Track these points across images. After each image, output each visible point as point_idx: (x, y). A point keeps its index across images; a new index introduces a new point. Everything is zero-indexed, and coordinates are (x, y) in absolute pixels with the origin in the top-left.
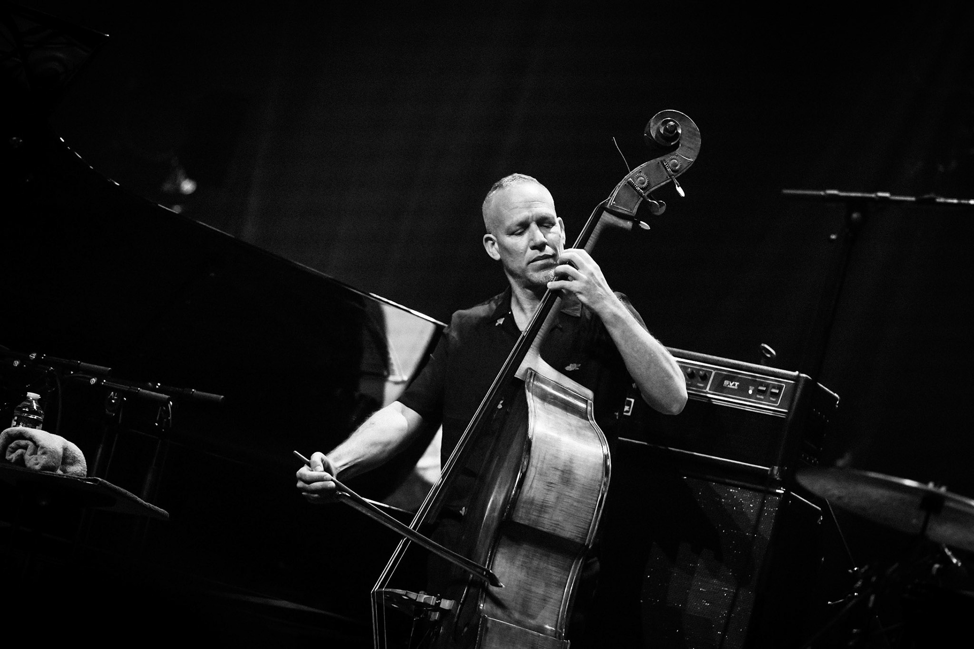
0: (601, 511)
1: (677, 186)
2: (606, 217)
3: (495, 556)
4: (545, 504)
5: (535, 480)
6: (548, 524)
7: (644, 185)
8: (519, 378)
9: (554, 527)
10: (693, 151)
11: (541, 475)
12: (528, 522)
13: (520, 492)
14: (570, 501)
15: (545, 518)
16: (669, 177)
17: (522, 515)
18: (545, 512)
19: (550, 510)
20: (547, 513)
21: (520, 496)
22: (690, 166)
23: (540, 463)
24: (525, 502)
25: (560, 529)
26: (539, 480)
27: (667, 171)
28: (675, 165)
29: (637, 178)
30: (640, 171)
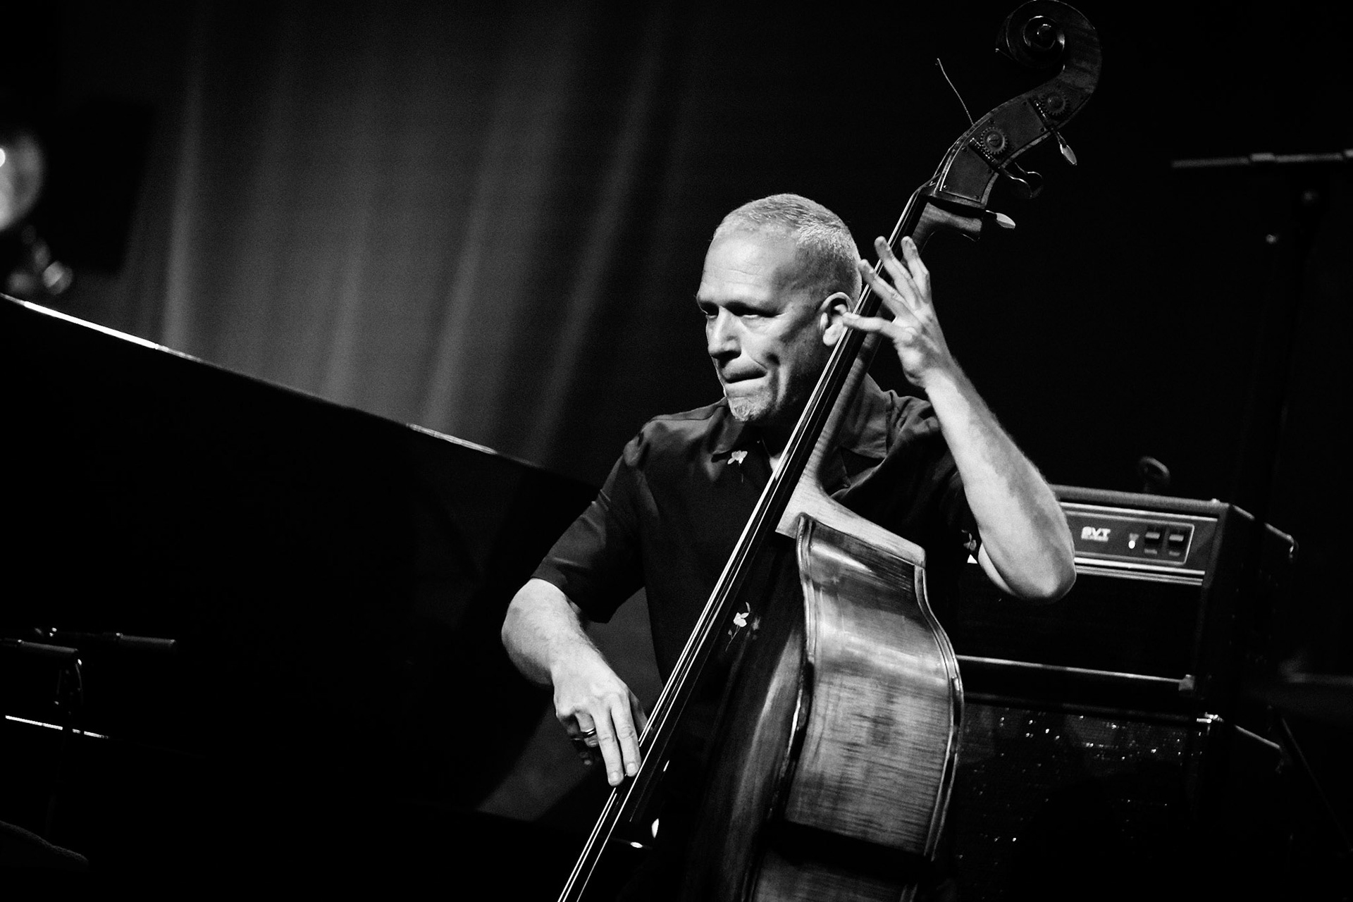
0: (949, 792)
1: (1061, 144)
2: (932, 213)
3: (756, 885)
4: (844, 785)
5: (824, 741)
6: (851, 823)
7: (1000, 149)
8: (784, 533)
9: (864, 826)
10: (1088, 76)
11: (833, 730)
12: (814, 820)
13: (796, 767)
14: (891, 775)
15: (848, 811)
16: (1045, 130)
17: (802, 807)
18: (844, 800)
19: (855, 796)
20: (851, 801)
21: (797, 774)
22: (1084, 104)
23: (831, 707)
24: (807, 784)
25: (876, 829)
26: (832, 740)
27: (1042, 118)
28: (1057, 105)
29: (986, 139)
30: (992, 122)
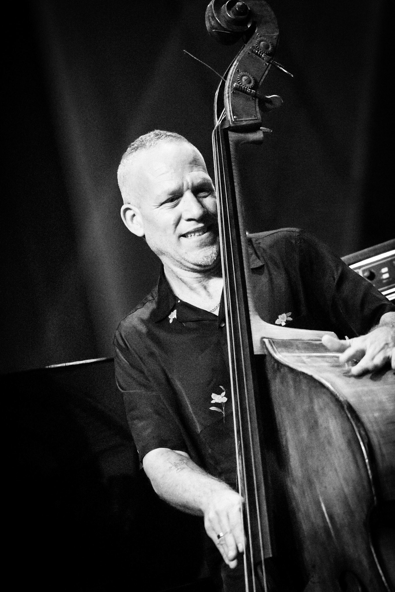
1: (282, 68)
2: (232, 136)
5: (382, 446)
7: (252, 84)
8: (259, 353)
10: (272, 24)
11: (383, 437)
16: (267, 64)
23: (374, 425)
24: (386, 475)
26: (385, 443)
27: (263, 59)
28: (267, 47)
29: (241, 80)
30: (238, 71)
